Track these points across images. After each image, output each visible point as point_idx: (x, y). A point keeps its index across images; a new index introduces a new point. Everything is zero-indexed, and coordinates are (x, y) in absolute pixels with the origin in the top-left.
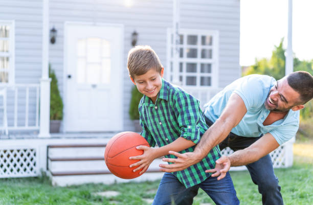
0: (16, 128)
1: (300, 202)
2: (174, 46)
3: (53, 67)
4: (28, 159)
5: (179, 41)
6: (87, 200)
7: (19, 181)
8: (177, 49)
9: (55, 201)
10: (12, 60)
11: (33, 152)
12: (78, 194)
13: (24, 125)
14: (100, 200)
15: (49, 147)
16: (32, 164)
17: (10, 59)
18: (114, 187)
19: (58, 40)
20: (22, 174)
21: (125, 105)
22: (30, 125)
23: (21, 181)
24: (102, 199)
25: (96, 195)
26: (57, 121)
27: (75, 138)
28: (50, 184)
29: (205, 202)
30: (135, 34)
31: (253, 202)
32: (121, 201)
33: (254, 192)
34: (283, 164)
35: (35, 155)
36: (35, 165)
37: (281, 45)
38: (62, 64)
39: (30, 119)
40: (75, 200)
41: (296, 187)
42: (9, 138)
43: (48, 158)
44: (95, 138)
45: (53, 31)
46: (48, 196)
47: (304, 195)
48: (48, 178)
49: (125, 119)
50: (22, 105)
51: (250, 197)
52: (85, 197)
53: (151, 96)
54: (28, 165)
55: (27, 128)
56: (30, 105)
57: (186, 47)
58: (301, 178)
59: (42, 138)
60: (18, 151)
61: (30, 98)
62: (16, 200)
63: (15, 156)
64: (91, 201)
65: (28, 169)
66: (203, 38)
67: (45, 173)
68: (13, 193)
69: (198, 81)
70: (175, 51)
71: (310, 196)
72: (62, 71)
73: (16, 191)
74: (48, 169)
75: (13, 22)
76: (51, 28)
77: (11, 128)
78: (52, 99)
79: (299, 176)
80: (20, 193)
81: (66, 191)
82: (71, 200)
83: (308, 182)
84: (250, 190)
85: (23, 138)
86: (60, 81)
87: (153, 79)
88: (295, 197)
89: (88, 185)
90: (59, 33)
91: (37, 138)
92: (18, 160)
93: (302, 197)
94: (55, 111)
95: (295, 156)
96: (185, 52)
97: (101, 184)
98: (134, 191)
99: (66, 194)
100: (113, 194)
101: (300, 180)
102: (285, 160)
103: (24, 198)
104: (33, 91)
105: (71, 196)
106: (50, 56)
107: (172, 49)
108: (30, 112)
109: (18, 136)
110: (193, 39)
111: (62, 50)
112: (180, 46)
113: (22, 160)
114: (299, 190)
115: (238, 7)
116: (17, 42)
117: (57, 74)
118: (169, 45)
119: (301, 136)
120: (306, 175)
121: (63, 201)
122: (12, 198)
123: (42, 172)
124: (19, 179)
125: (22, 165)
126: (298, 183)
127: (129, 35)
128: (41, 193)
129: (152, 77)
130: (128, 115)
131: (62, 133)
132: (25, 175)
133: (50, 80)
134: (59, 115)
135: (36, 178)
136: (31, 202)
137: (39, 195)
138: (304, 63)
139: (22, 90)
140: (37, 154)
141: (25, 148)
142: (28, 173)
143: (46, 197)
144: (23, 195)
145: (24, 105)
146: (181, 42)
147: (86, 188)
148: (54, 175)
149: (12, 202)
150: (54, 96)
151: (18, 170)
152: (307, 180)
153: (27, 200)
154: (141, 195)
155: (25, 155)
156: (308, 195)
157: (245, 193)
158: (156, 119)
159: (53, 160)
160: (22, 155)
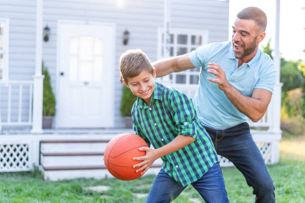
0: (9, 123)
1: (286, 197)
2: (165, 45)
3: (46, 64)
4: (21, 154)
5: (169, 40)
6: (78, 194)
7: (12, 176)
8: (167, 48)
9: (48, 195)
10: (6, 57)
11: (26, 147)
12: (70, 188)
13: (17, 121)
14: (91, 194)
15: (41, 142)
16: (24, 159)
17: (4, 56)
18: (106, 182)
19: (51, 38)
20: (15, 169)
21: (116, 102)
22: (23, 121)
23: (14, 175)
24: (93, 193)
25: (87, 189)
26: (49, 117)
27: (67, 134)
28: (43, 178)
29: (193, 197)
30: (126, 33)
31: (241, 197)
32: (111, 195)
33: (241, 187)
34: (270, 161)
35: (28, 150)
36: (27, 159)
37: (268, 45)
38: (55, 61)
39: (22, 115)
40: (66, 194)
41: (282, 183)
42: (3, 134)
43: (40, 153)
44: (87, 134)
45: (47, 29)
46: (40, 190)
47: (290, 191)
48: (40, 173)
49: (116, 115)
50: (15, 101)
51: (237, 193)
52: (77, 191)
53: (145, 97)
54: (21, 159)
55: (20, 123)
56: (23, 101)
57: (176, 46)
58: (286, 174)
59: (36, 134)
60: (12, 146)
61: (23, 94)
62: (9, 194)
63: (8, 150)
64: (82, 195)
65: (21, 164)
66: (193, 38)
67: (38, 168)
68: (6, 187)
69: (188, 79)
70: (165, 50)
71: (295, 191)
72: (55, 68)
73: (8, 185)
74: (40, 164)
75: (8, 20)
76: (45, 26)
77: (5, 124)
78: (45, 95)
79: (285, 172)
80: (13, 187)
81: (58, 185)
82: (63, 194)
83: (294, 178)
84: (237, 186)
85: (16, 134)
86: (52, 78)
87: (146, 81)
88: (280, 193)
89: (79, 179)
90: (52, 31)
91: (30, 133)
92: (11, 155)
93: (287, 192)
94: (47, 108)
95: (281, 153)
96: (175, 51)
97: (92, 179)
98: (124, 186)
99: (58, 188)
100: (104, 188)
101: (286, 177)
102: (271, 156)
103: (17, 191)
104: (27, 87)
105: (63, 190)
106: (44, 54)
107: (163, 48)
108: (23, 108)
109: (12, 131)
110: (183, 39)
111: (55, 48)
112: (170, 45)
113: (15, 155)
114: (285, 186)
115: (228, 8)
116: (10, 39)
117: (50, 71)
118: (160, 44)
119: (287, 134)
120: (291, 171)
121: (55, 195)
122: (5, 192)
123: (35, 167)
124: (11, 173)
125: (15, 160)
126: (283, 179)
127: (121, 34)
128: (33, 187)
129: (145, 79)
130: (118, 112)
131: (54, 129)
132: (18, 169)
133: (43, 77)
134: (51, 111)
135: (28, 172)
136: (24, 196)
137: (31, 189)
138: (290, 63)
139: (15, 87)
140: (30, 149)
141: (18, 143)
142: (21, 167)
143: (39, 191)
144: (16, 189)
145: (18, 101)
146: (172, 41)
147: (77, 183)
148: (46, 169)
149: (5, 196)
150: (47, 93)
151: (11, 165)
152: (293, 176)
153: (19, 194)
154: (132, 190)
155: (18, 150)
156: (293, 190)
157: (232, 189)
158: (151, 121)
159: (45, 155)
160: (15, 150)
